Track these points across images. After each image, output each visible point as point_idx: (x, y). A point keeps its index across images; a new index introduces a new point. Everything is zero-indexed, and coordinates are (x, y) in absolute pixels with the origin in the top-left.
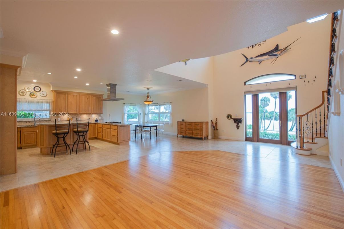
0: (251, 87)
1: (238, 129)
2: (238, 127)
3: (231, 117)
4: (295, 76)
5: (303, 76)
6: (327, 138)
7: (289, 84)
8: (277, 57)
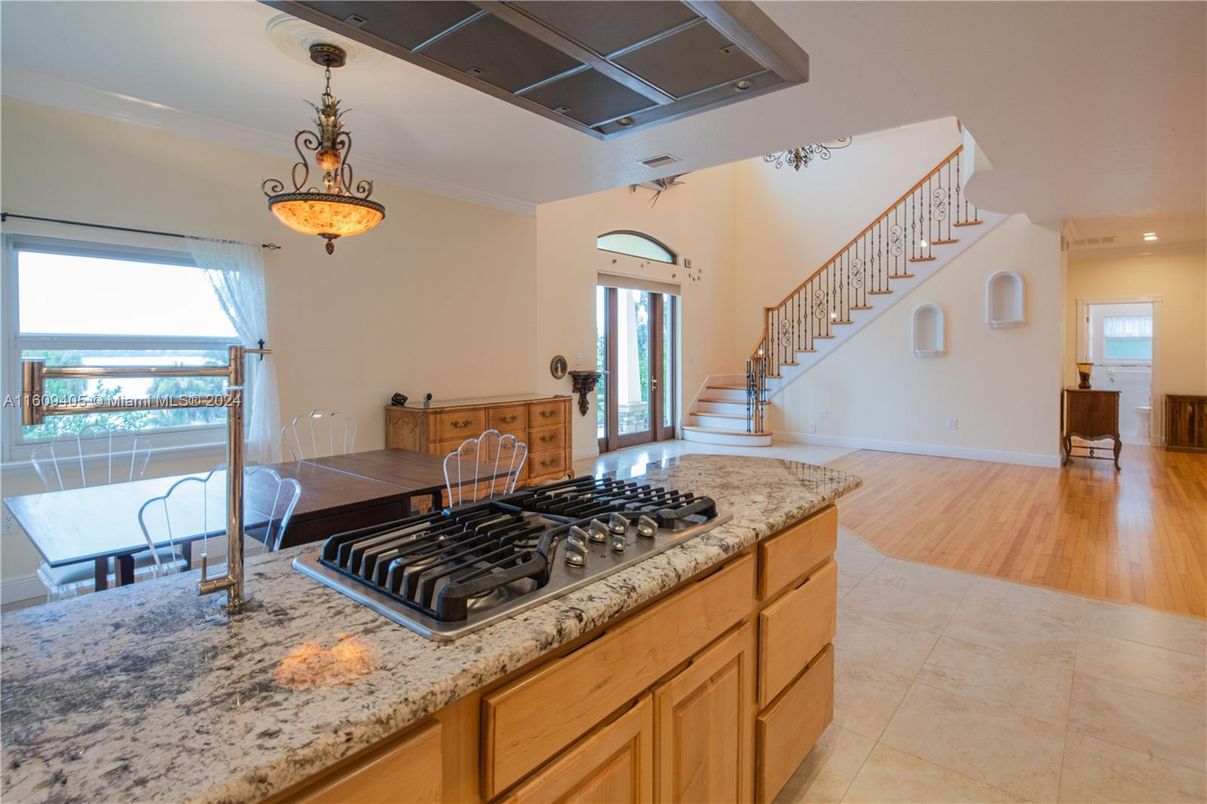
0: (614, 262)
1: (584, 414)
2: (584, 409)
3: (563, 365)
4: (673, 256)
5: (689, 262)
6: (769, 403)
7: (674, 276)
8: (659, 192)
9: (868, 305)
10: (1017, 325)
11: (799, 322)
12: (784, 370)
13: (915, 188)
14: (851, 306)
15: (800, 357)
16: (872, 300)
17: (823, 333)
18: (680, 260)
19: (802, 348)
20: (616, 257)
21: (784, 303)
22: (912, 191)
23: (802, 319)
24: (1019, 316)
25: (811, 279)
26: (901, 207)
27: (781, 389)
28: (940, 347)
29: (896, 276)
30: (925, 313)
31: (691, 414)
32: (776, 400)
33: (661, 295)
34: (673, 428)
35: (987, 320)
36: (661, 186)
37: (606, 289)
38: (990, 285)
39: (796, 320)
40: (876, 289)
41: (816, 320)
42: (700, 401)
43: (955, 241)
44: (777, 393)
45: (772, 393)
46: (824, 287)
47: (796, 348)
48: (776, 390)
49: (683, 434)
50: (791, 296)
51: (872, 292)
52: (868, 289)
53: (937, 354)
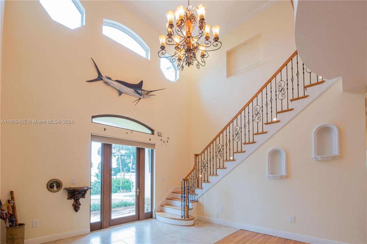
0: (105, 129)
1: (76, 211)
2: (76, 207)
3: (59, 185)
4: (152, 131)
5: (161, 134)
6: (197, 201)
7: (150, 139)
8: (140, 99)
9: (243, 150)
10: (334, 158)
11: (210, 161)
12: (204, 185)
13: (267, 83)
14: (234, 151)
15: (211, 178)
16: (245, 147)
17: (221, 166)
18: (156, 133)
19: (212, 173)
20: (106, 127)
21: (203, 152)
22: (265, 86)
23: (212, 159)
24: (335, 152)
25: (215, 139)
26: (260, 96)
27: (202, 195)
28: (284, 173)
29: (258, 133)
30: (275, 154)
31: (161, 206)
32: (200, 200)
33: (144, 149)
34: (152, 213)
35: (313, 156)
36: (141, 96)
37: (102, 143)
38: (315, 134)
39: (209, 159)
40: (247, 141)
41: (218, 160)
42: (167, 199)
43: (292, 110)
44: (201, 196)
45: (198, 196)
46: (221, 143)
47: (209, 173)
48: (200, 195)
49: (156, 216)
50: (207, 148)
51: (245, 143)
52: (243, 142)
53: (282, 177)
